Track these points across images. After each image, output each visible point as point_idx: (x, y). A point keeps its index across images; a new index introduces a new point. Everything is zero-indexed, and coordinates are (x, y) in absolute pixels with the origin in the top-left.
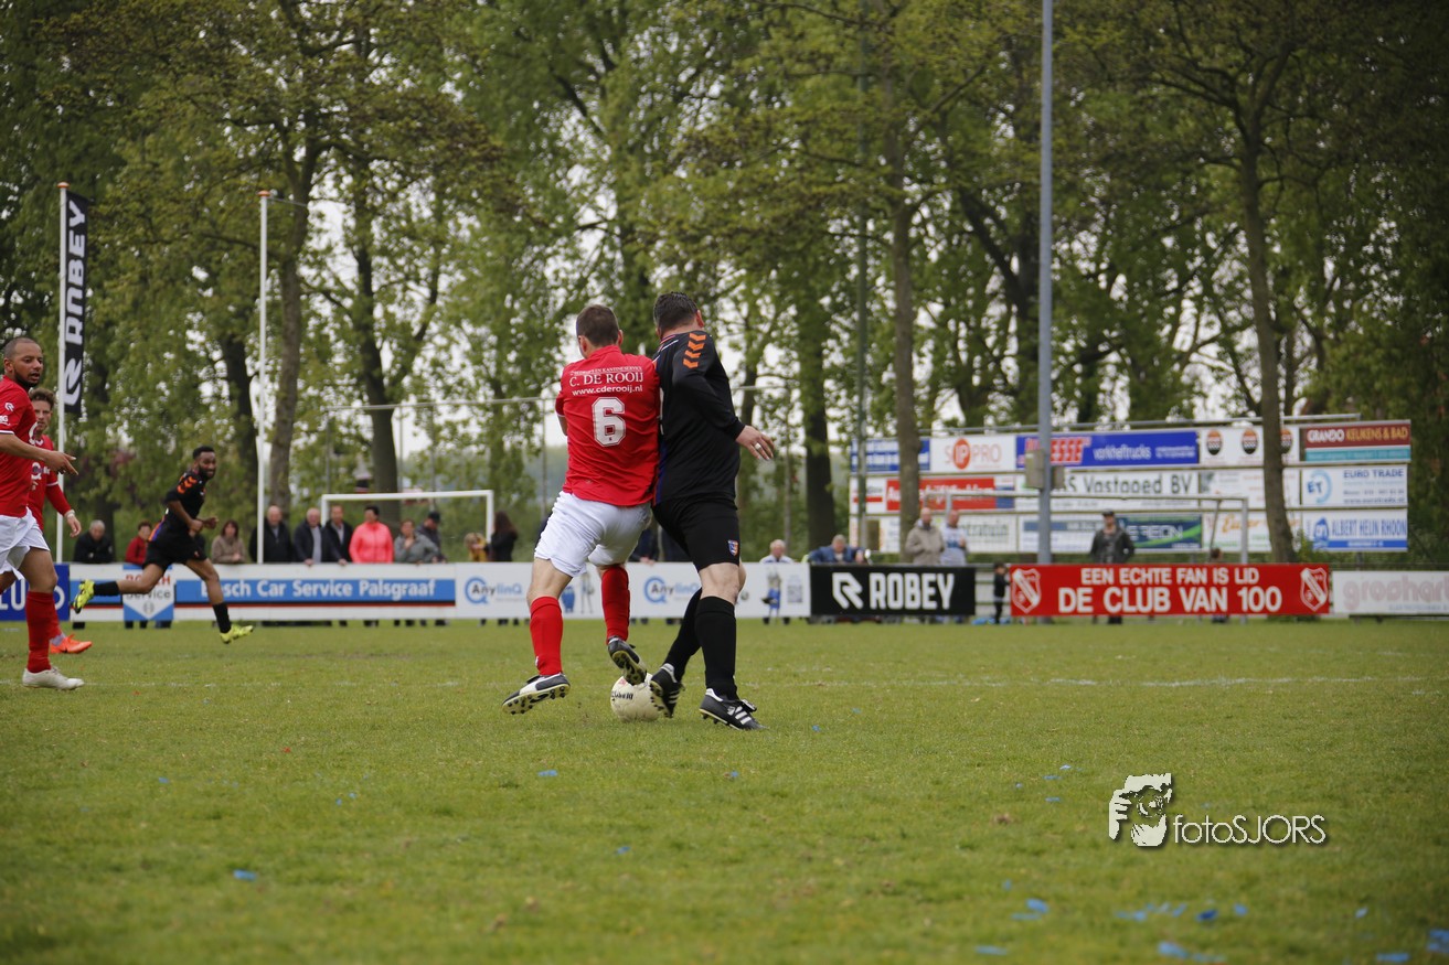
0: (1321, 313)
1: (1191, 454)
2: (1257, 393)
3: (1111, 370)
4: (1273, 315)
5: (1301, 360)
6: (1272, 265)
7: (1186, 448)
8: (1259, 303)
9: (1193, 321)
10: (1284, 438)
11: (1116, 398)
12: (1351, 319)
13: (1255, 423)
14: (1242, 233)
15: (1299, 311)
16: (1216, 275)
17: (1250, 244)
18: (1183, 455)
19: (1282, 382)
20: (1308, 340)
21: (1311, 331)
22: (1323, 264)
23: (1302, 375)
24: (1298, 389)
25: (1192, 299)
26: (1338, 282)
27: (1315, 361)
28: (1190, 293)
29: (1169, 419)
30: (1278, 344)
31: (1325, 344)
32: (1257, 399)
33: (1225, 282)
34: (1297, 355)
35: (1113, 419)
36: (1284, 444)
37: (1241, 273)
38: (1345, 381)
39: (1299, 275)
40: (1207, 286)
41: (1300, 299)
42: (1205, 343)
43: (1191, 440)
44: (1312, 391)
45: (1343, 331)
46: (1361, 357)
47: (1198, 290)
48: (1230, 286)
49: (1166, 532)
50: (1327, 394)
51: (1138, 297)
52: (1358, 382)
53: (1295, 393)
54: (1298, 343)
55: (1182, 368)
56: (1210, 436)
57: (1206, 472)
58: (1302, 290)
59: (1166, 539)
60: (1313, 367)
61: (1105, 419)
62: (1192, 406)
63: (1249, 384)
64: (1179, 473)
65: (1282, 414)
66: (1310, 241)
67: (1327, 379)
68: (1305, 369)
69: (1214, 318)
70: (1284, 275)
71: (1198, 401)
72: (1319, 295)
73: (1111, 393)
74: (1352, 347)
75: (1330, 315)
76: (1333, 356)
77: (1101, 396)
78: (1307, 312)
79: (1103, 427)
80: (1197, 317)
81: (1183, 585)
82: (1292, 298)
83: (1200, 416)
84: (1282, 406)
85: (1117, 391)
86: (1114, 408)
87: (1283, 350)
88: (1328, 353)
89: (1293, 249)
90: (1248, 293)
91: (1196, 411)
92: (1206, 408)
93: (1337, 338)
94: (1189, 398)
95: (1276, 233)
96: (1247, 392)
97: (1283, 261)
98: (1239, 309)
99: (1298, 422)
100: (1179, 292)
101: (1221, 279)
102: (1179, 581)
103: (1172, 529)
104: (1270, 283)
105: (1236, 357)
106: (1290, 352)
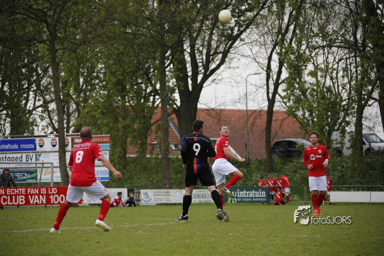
0: (78, 96)
1: (33, 147)
2: (56, 125)
3: (4, 117)
4: (62, 97)
5: (72, 114)
6: (61, 79)
7: (31, 145)
8: (57, 93)
9: (33, 99)
10: (66, 141)
11: (6, 127)
12: (89, 99)
13: (56, 136)
14: (51, 68)
15: (71, 96)
16: (42, 83)
17: (53, 72)
18: (30, 147)
19: (65, 121)
20: (74, 106)
21: (75, 103)
22: (79, 79)
23: (72, 119)
24: (71, 124)
25: (33, 91)
26: (84, 86)
27: (77, 114)
28: (32, 89)
29: (25, 135)
30: (64, 106)
31: (80, 108)
32: (57, 127)
33: (44, 85)
34: (71, 111)
35: (4, 134)
36: (66, 144)
37: (50, 82)
38: (87, 121)
39: (71, 83)
40: (38, 86)
41: (72, 92)
42: (38, 107)
43: (33, 142)
44: (76, 124)
45: (87, 103)
46: (93, 112)
47: (35, 88)
48: (46, 87)
49: (24, 175)
50: (81, 126)
51: (13, 90)
52: (92, 121)
53: (70, 125)
54: (71, 107)
55: (30, 116)
56: (39, 140)
57: (39, 154)
58: (72, 88)
59: (24, 178)
60: (76, 116)
62: (33, 130)
63: (54, 122)
64: (29, 154)
65: (65, 132)
66: (75, 71)
67: (81, 120)
68: (73, 116)
69: (41, 98)
70: (65, 83)
71: (35, 128)
72: (78, 90)
73: (4, 125)
74: (90, 109)
75: (82, 97)
76: (83, 112)
78: (74, 96)
80: (35, 98)
81: (30, 194)
82: (69, 92)
83: (36, 133)
84: (65, 130)
85: (6, 124)
86: (5, 130)
87: (65, 110)
88: (81, 111)
89: (68, 74)
90: (53, 89)
91: (35, 131)
92: (38, 131)
93: (84, 106)
94: (32, 127)
95: (62, 68)
96: (53, 125)
97: (65, 78)
98: (50, 95)
99: (71, 135)
100: (29, 88)
101: (43, 84)
102: (28, 193)
103: (26, 174)
104: (61, 86)
105: (49, 112)
106: (68, 110)
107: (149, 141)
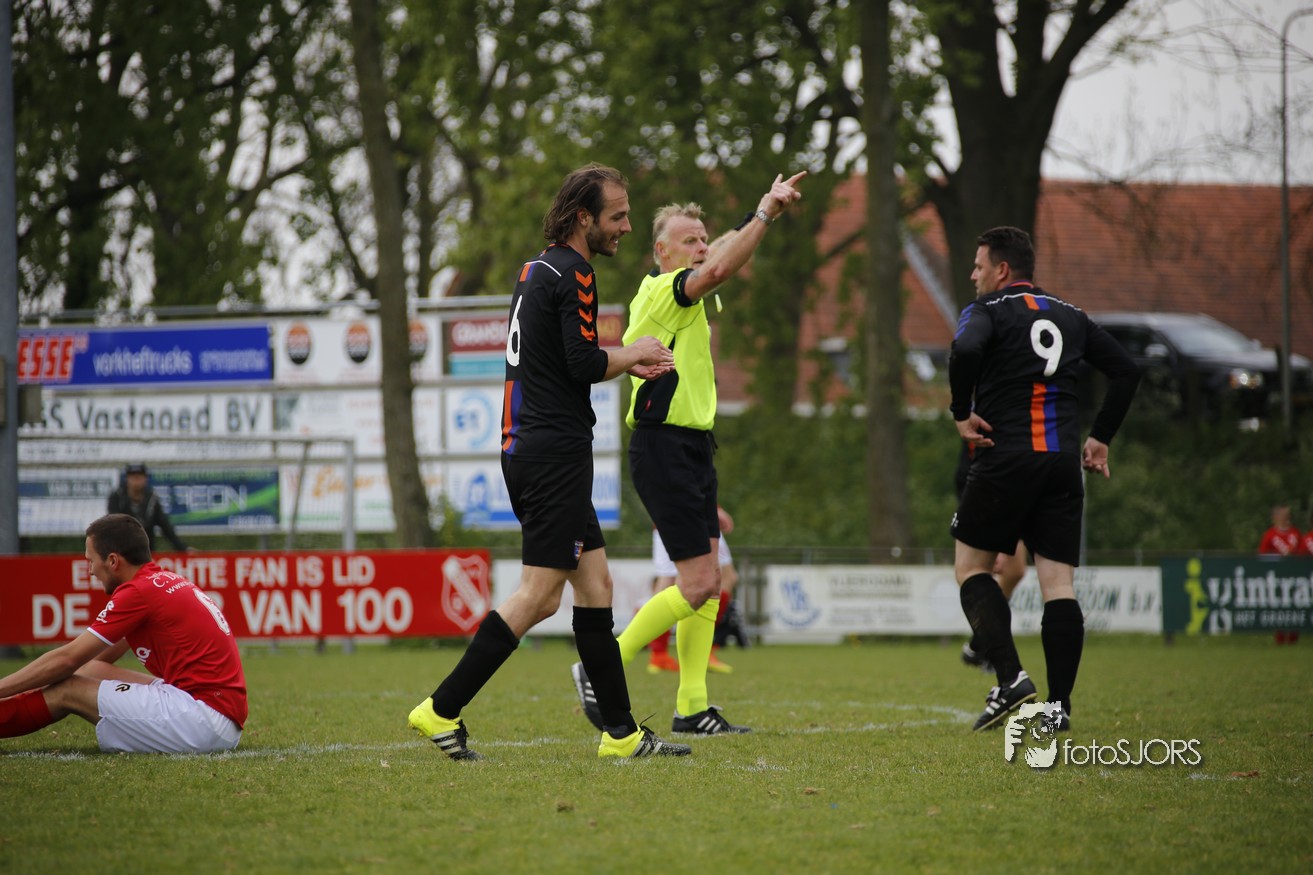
0: (473, 124)
1: (260, 365)
3: (121, 220)
5: (443, 205)
6: (393, 43)
7: (251, 354)
8: (370, 108)
9: (261, 138)
10: (414, 334)
11: (131, 268)
13: (368, 311)
15: (438, 123)
16: (299, 57)
17: (352, 4)
18: (246, 366)
19: (412, 242)
21: (458, 154)
22: (476, 42)
23: (445, 230)
24: (440, 252)
25: (260, 98)
26: (501, 73)
27: (466, 206)
28: (255, 89)
30: (403, 176)
31: (480, 177)
33: (312, 71)
34: (437, 196)
35: (125, 304)
36: (415, 346)
37: (339, 55)
39: (437, 60)
40: (284, 76)
41: (441, 102)
42: (282, 175)
43: (259, 340)
44: (463, 257)
45: (512, 154)
49: (219, 498)
50: (484, 261)
51: (167, 94)
53: (435, 262)
54: (439, 175)
55: (245, 216)
56: (291, 334)
57: (287, 395)
58: (442, 84)
59: (217, 510)
60: (463, 216)
61: (112, 304)
62: (259, 281)
63: (357, 245)
64: (239, 398)
65: (412, 298)
67: (487, 237)
68: (450, 220)
69: (299, 133)
70: (413, 57)
72: (471, 95)
73: (124, 259)
74: (527, 183)
75: (488, 128)
76: (495, 199)
77: (105, 265)
78: (452, 124)
79: (109, 318)
80: (269, 131)
81: (246, 587)
82: (428, 98)
83: (273, 299)
84: (412, 283)
85: (133, 256)
86: (129, 285)
87: (412, 188)
88: (487, 194)
90: (351, 90)
92: (285, 286)
93: (502, 169)
94: (255, 269)
96: (353, 258)
97: (410, 35)
98: (338, 115)
99: (438, 310)
100: (239, 84)
101: (306, 63)
102: (239, 581)
103: (229, 493)
104: (391, 71)
105: (335, 199)
106: (425, 190)
107: (807, 340)
